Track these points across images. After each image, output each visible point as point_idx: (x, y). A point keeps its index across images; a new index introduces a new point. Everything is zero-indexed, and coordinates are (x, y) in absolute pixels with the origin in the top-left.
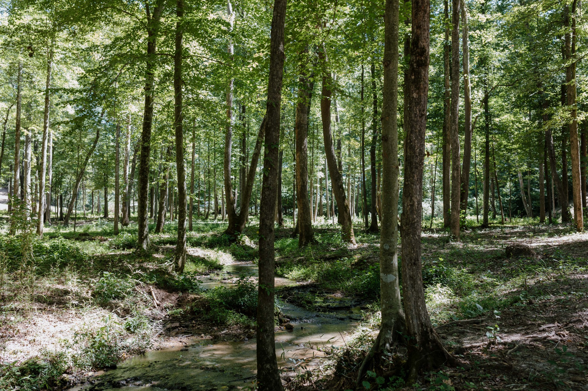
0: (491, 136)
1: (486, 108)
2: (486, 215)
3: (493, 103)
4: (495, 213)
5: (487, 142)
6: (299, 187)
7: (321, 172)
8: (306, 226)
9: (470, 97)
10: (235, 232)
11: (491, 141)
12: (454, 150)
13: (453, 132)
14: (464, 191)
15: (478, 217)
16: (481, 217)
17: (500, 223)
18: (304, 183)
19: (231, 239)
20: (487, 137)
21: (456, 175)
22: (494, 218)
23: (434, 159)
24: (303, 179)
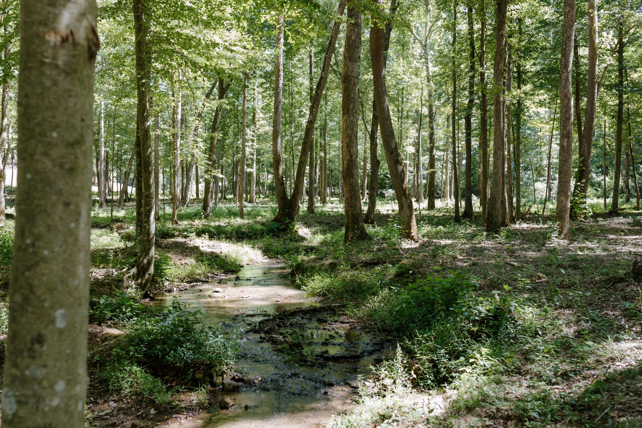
0: (625, 96)
1: (620, 59)
2: (615, 198)
3: (630, 53)
4: (630, 196)
5: (621, 104)
6: (345, 162)
7: (411, 147)
8: (353, 215)
9: (597, 41)
10: (285, 220)
11: (625, 103)
12: (564, 109)
13: (563, 82)
14: (584, 168)
15: (605, 201)
16: (609, 201)
17: (635, 208)
18: (351, 157)
19: (281, 228)
20: (620, 97)
21: (565, 144)
22: (628, 200)
23: (550, 128)
24: (350, 152)
